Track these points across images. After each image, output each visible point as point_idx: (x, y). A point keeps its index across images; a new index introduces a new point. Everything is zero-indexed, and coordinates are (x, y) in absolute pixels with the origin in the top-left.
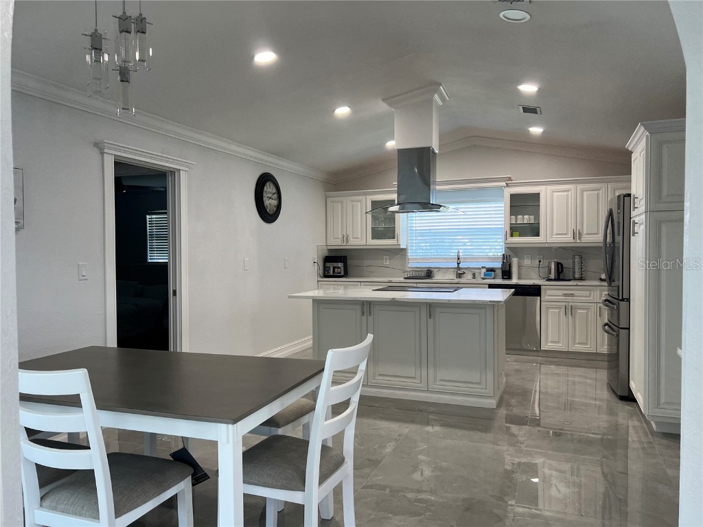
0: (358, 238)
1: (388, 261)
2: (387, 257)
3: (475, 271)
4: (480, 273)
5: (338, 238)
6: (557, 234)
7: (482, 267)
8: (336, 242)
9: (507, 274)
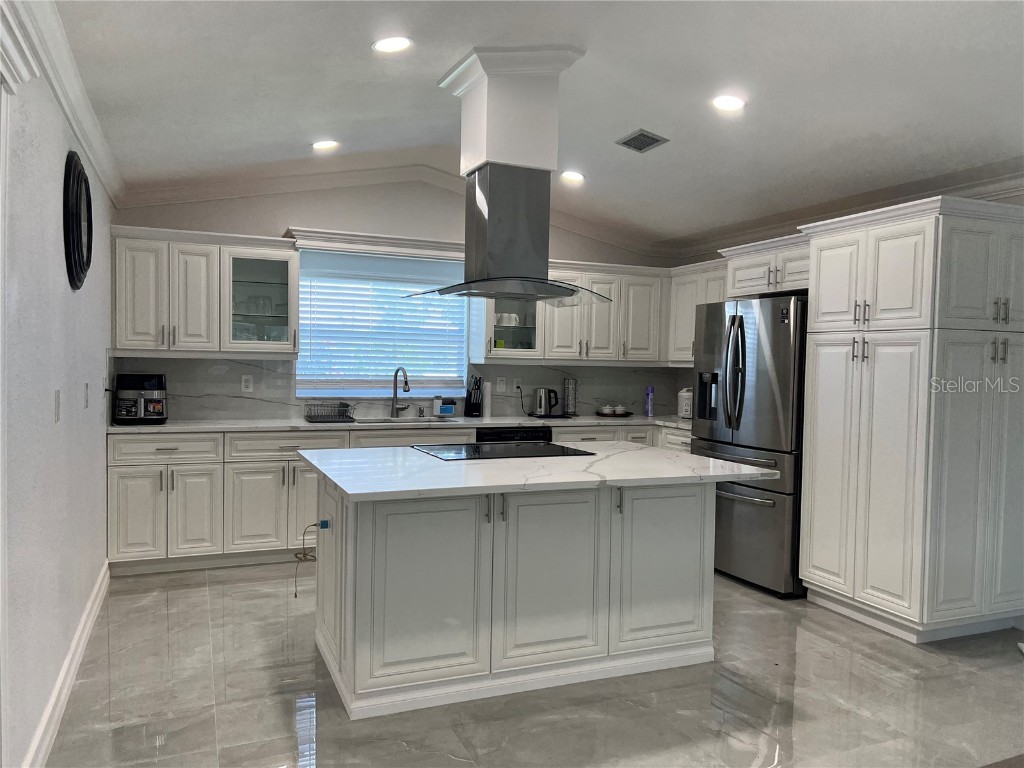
0: (200, 336)
1: (251, 385)
2: (250, 377)
3: (420, 403)
4: (431, 407)
5: (147, 334)
6: (558, 347)
7: (438, 398)
8: (140, 343)
9: (473, 408)
